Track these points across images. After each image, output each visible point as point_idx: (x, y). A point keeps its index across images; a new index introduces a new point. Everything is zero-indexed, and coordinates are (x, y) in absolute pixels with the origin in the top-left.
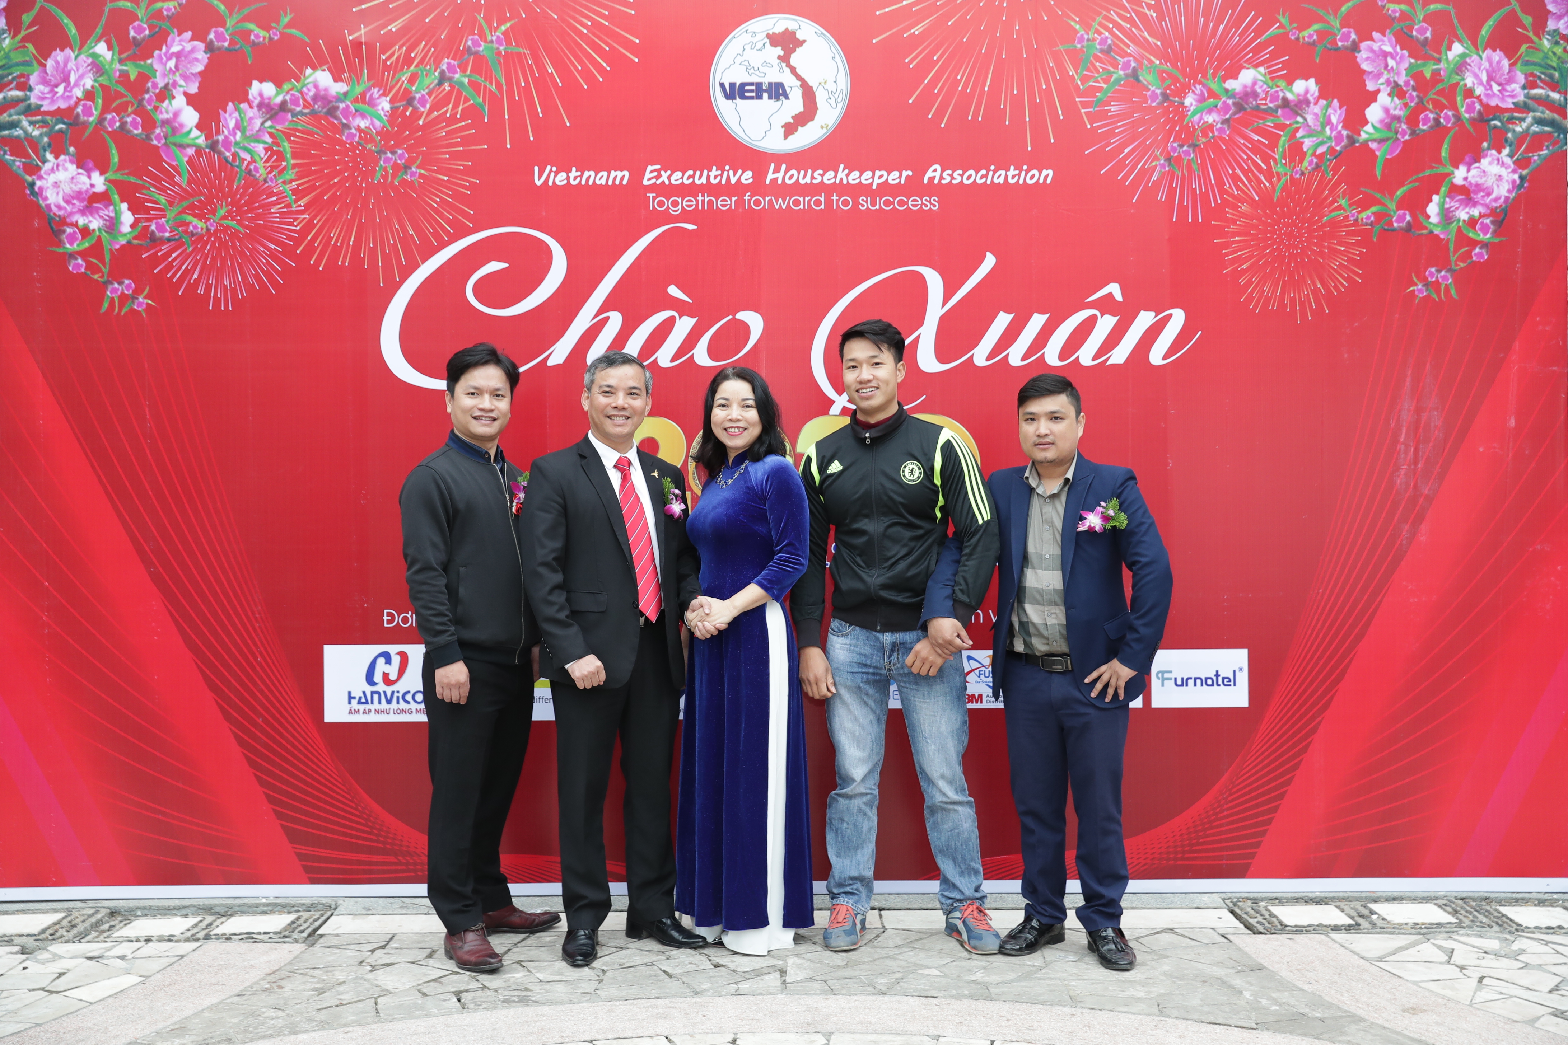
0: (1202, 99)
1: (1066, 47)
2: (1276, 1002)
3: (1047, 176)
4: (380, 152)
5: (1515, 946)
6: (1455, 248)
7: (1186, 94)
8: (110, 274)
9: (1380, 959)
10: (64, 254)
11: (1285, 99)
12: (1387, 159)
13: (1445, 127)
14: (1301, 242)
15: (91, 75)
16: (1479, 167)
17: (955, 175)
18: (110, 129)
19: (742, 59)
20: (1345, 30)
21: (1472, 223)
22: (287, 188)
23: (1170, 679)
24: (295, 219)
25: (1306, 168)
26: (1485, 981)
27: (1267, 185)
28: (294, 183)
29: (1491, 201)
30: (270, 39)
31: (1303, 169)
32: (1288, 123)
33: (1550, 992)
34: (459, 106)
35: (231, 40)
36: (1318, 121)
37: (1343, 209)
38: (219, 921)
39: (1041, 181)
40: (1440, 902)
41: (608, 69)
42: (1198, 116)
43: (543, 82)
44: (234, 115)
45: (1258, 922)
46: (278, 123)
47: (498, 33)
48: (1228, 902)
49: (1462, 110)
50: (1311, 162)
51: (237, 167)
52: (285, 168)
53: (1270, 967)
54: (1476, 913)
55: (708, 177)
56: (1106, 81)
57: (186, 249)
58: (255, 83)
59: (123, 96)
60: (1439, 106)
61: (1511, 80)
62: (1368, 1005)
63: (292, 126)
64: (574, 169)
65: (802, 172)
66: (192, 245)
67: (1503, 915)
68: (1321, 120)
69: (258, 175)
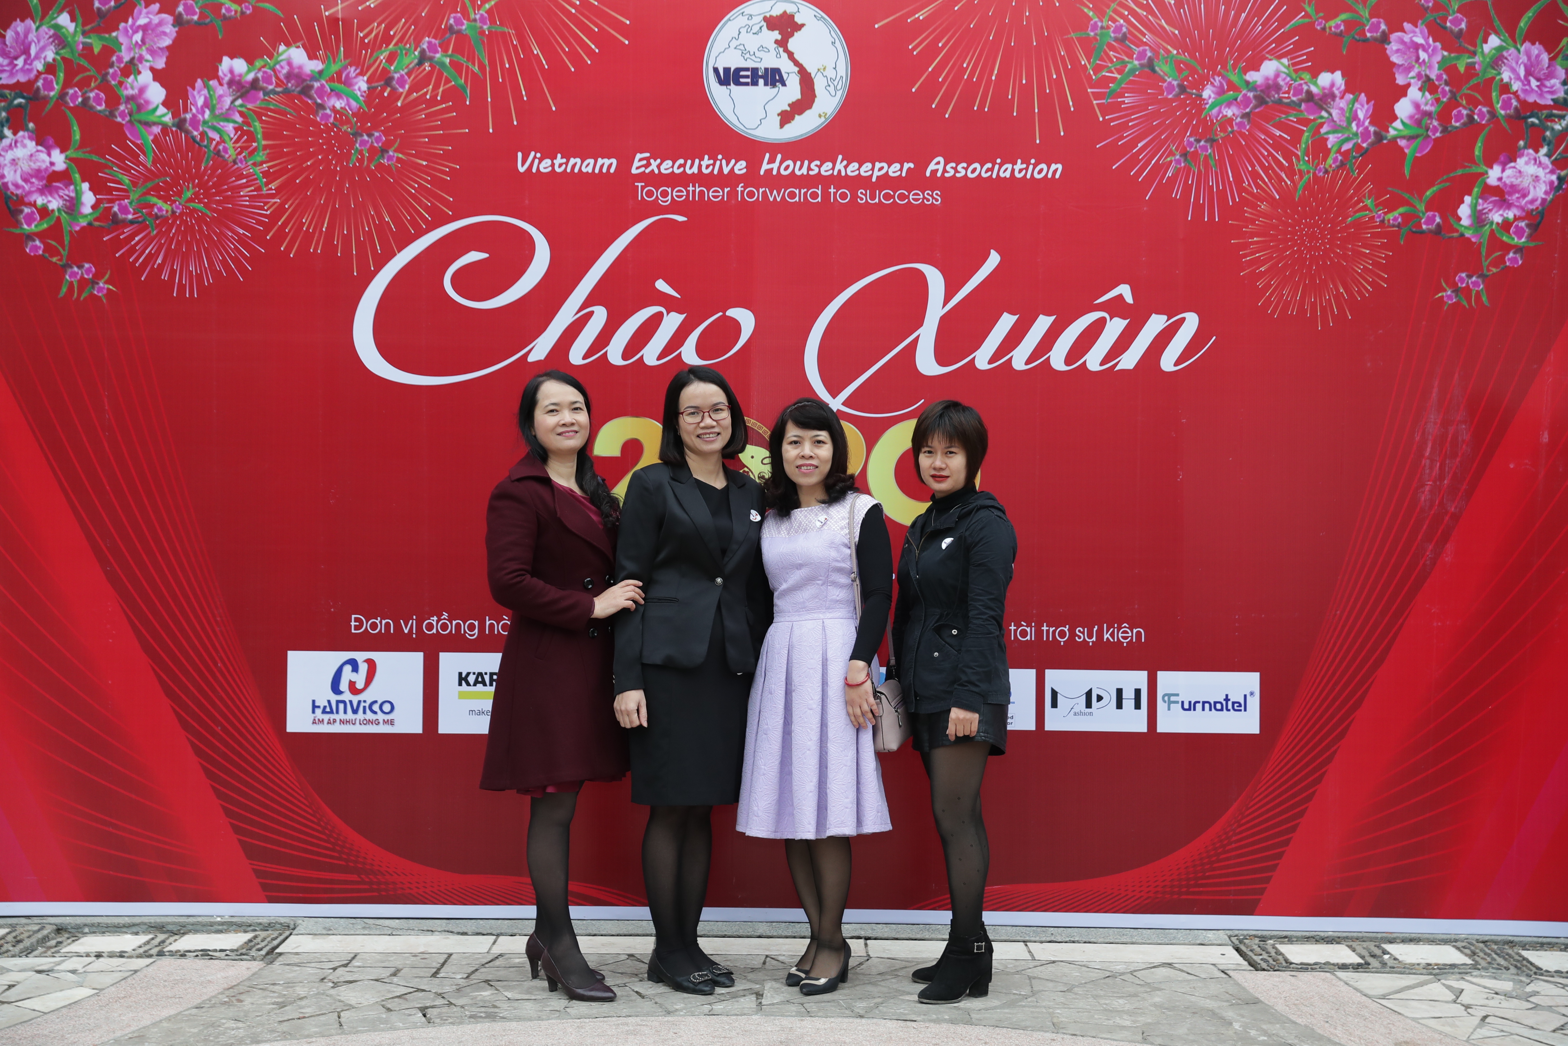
0: (1220, 92)
1: (1079, 34)
2: (1265, 1033)
3: (1056, 170)
4: (356, 135)
5: (1529, 989)
6: (1486, 252)
7: (1204, 86)
8: (69, 257)
9: (1384, 997)
10: (22, 235)
11: (1309, 93)
12: (1416, 157)
13: (1479, 124)
14: (1323, 244)
15: (52, 47)
16: (1514, 167)
17: (959, 168)
18: (71, 105)
19: (738, 43)
20: (1374, 20)
21: (1506, 225)
22: (257, 170)
23: (1177, 702)
24: (266, 203)
25: (1331, 166)
26: (1488, 1020)
27: (1289, 183)
28: (264, 165)
29: (1526, 203)
30: (242, 13)
31: (1327, 166)
32: (1312, 118)
33: (1554, 1031)
34: (439, 88)
35: (201, 13)
36: (1344, 116)
37: (1370, 210)
38: (172, 939)
39: (1050, 176)
40: (1459, 944)
41: (597, 51)
42: (1217, 109)
43: (528, 64)
44: (203, 92)
45: (1262, 960)
46: (250, 102)
47: (482, 12)
48: (1233, 939)
49: (1498, 106)
50: (1335, 160)
51: (205, 147)
52: (255, 149)
53: (1266, 1002)
54: (1495, 956)
55: (700, 166)
56: (1120, 71)
57: (150, 232)
58: (226, 60)
59: (85, 69)
60: (1473, 102)
61: (1550, 75)
62: (1360, 1038)
63: (263, 105)
64: (559, 156)
65: (798, 163)
66: (156, 228)
67: (1524, 959)
68: (1347, 115)
69: (227, 156)
